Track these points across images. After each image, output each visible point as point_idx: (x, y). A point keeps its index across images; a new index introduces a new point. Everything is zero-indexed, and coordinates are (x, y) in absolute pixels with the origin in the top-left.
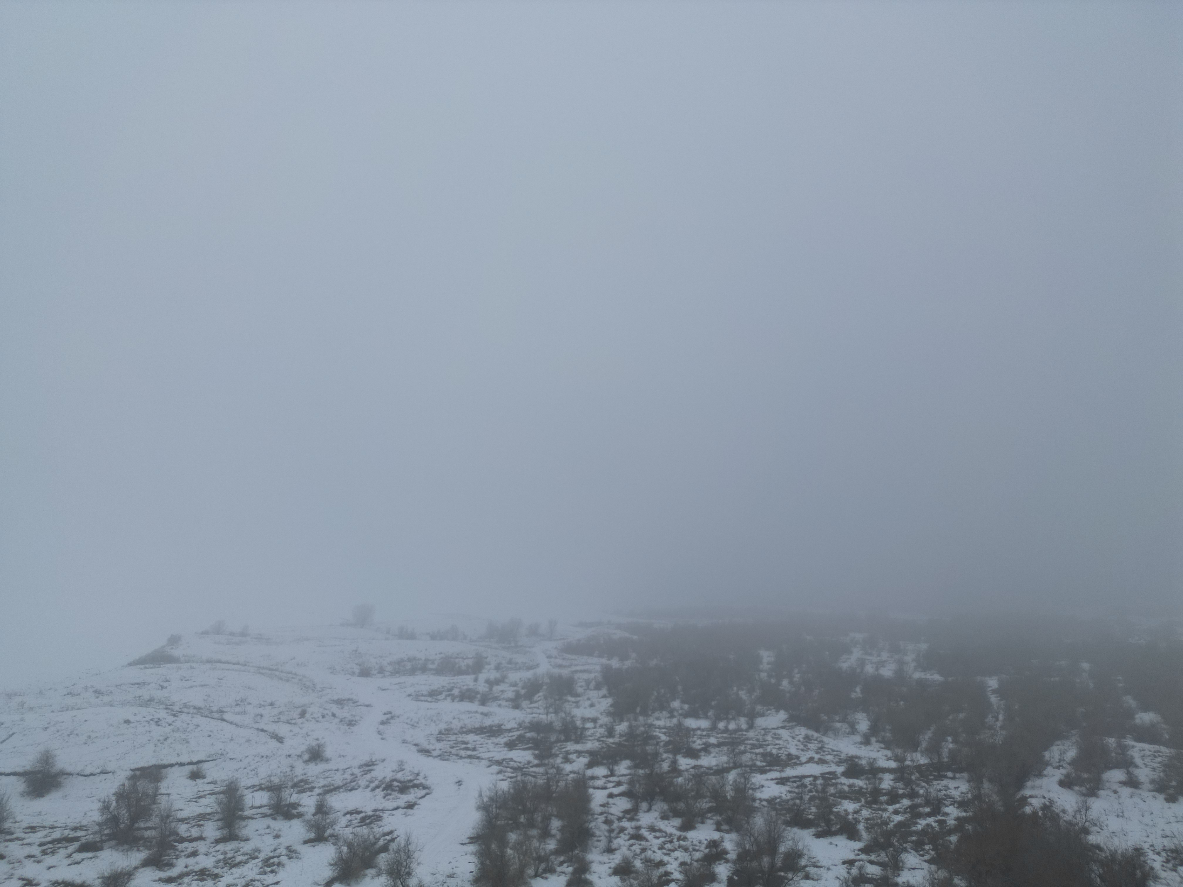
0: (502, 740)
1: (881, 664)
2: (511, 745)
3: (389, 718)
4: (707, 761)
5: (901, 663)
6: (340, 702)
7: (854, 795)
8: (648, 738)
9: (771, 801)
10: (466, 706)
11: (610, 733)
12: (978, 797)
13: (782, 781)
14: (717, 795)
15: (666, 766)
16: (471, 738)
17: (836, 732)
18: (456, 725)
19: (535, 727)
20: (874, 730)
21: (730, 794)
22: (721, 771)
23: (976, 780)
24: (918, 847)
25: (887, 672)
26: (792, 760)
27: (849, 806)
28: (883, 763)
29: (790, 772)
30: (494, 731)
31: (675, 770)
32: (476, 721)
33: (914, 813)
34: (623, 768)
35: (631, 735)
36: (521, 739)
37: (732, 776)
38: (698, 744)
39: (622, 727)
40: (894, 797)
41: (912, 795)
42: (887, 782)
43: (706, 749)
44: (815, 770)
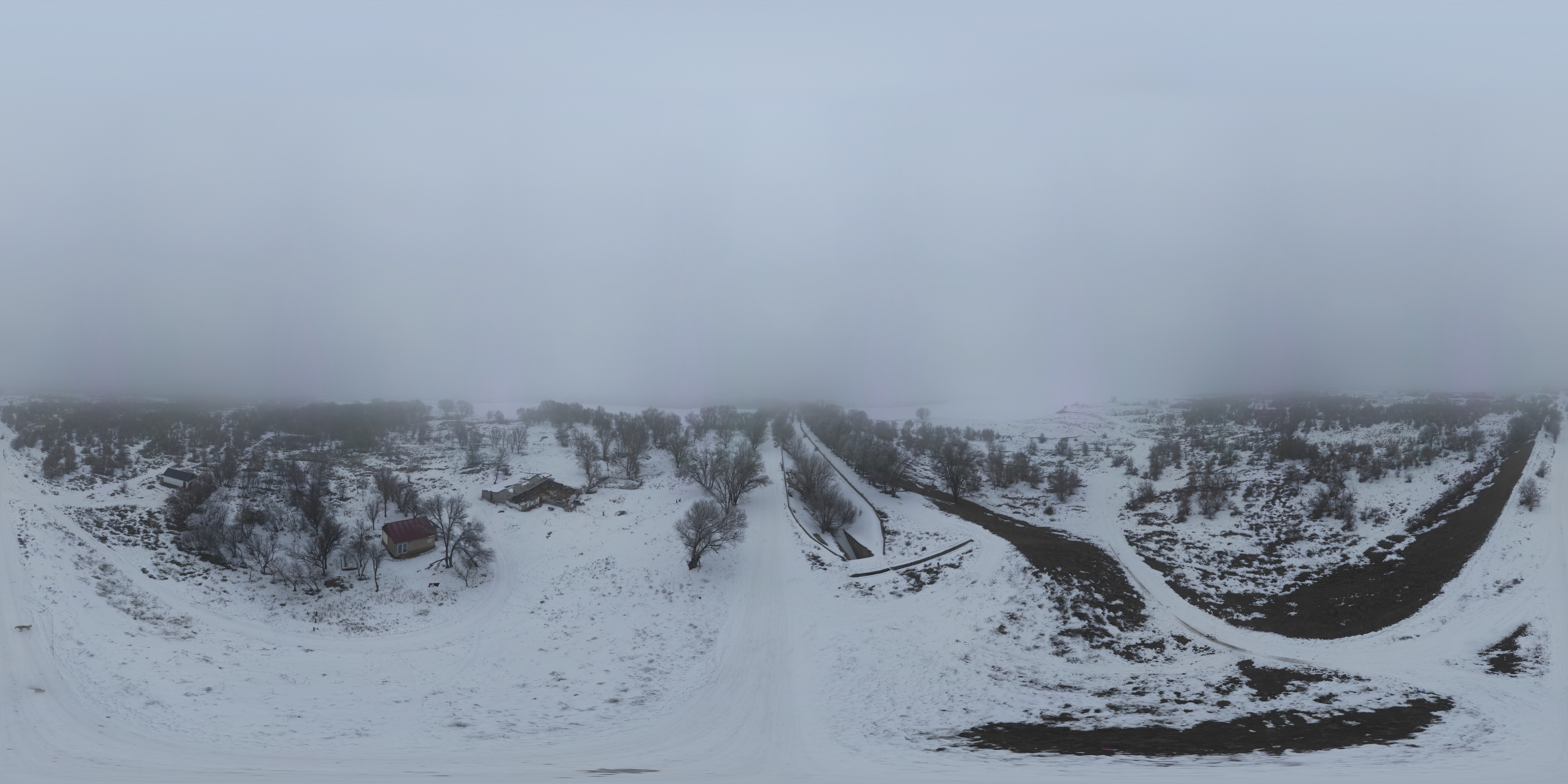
0: (1155, 433)
1: (1259, 406)
2: (1157, 434)
3: (1123, 428)
4: (1212, 436)
5: (1264, 406)
6: (1109, 423)
7: (1252, 440)
8: (1196, 431)
9: (1230, 444)
10: (1144, 424)
11: (1185, 430)
12: (1282, 437)
13: (1233, 439)
14: (1215, 444)
15: (1201, 438)
16: (1146, 432)
17: (1248, 425)
18: (1142, 429)
19: (1164, 429)
20: (1258, 424)
21: (1219, 443)
22: (1217, 438)
23: (1282, 433)
24: (1267, 450)
25: (1261, 408)
26: (1236, 433)
27: (1250, 443)
28: (1260, 432)
29: (1235, 436)
30: (1152, 431)
31: (1204, 438)
32: (1147, 428)
33: (1267, 442)
34: (1189, 439)
35: (1191, 430)
36: (1160, 432)
37: (1219, 439)
38: (1210, 431)
39: (1189, 428)
40: (1262, 439)
41: (1267, 438)
42: (1260, 436)
43: (1212, 432)
44: (1242, 435)
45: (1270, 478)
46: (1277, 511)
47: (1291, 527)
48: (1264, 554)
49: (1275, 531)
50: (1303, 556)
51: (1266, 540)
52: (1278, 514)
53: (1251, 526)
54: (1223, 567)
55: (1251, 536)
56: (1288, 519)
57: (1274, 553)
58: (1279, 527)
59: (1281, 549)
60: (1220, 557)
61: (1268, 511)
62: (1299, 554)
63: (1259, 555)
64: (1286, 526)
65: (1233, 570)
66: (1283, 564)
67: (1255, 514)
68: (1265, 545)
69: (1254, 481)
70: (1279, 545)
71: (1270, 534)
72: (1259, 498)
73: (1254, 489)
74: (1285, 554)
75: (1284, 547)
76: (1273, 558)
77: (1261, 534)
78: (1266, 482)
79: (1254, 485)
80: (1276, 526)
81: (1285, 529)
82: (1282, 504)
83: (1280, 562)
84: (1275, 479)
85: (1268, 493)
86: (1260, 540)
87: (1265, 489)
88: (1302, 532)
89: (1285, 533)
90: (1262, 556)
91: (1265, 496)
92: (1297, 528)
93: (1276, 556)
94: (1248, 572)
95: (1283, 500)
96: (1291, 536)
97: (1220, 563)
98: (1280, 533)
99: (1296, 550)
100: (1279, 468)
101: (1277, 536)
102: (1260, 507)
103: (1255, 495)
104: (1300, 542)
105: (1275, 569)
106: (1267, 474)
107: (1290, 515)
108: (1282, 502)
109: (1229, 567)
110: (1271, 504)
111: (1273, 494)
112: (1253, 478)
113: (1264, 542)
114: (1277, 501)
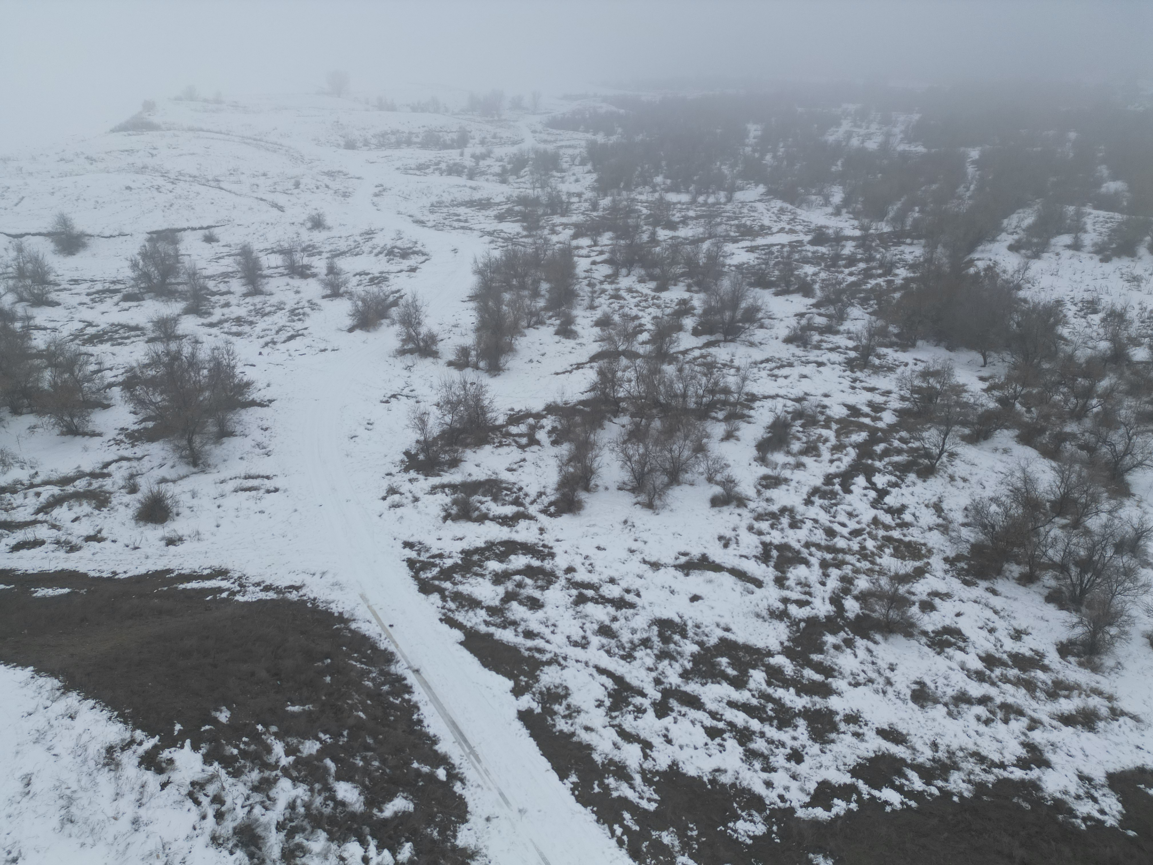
0: (492, 212)
1: (869, 136)
2: (500, 218)
3: (381, 191)
4: (683, 232)
5: (888, 135)
6: (330, 174)
7: (816, 260)
8: (630, 211)
9: (739, 267)
10: (454, 180)
11: (595, 207)
12: (929, 260)
13: (751, 249)
14: (691, 262)
15: (645, 237)
16: (462, 210)
17: (810, 205)
18: (447, 198)
19: (523, 201)
20: (846, 202)
21: (702, 260)
22: (697, 241)
23: (931, 247)
24: (864, 302)
25: (872, 145)
26: (764, 230)
27: (809, 269)
28: (849, 232)
29: (760, 241)
30: (484, 205)
31: (653, 240)
32: (466, 195)
33: (867, 274)
34: (606, 239)
35: (614, 209)
36: (510, 212)
37: (706, 246)
38: (677, 217)
39: (606, 202)
40: (852, 261)
41: (869, 259)
42: (848, 249)
43: (685, 221)
44: (784, 239)
45: (852, 399)
46: (850, 515)
47: (884, 582)
48: (787, 652)
49: (833, 583)
50: (898, 695)
51: (801, 604)
52: (853, 525)
53: (766, 547)
54: (669, 671)
55: (759, 584)
56: (880, 548)
57: (816, 657)
58: (847, 570)
59: (836, 647)
60: (666, 640)
61: (826, 509)
62: (889, 682)
63: (770, 654)
64: (869, 572)
65: (692, 688)
66: (834, 703)
67: (784, 510)
68: (794, 623)
69: (798, 400)
70: (834, 633)
71: (817, 589)
72: (805, 459)
73: (797, 427)
74: (847, 671)
75: (849, 643)
76: (809, 673)
77: (791, 583)
78: (838, 411)
79: (798, 415)
80: (839, 565)
81: (862, 583)
82: (873, 494)
83: (826, 691)
84: (870, 404)
85: (838, 448)
86: (785, 601)
87: (830, 434)
88: (915, 610)
89: (862, 598)
90: (779, 660)
91: (826, 455)
92: (902, 590)
93: (819, 668)
94: (732, 704)
95: (880, 480)
96: (879, 611)
97: (662, 656)
98: (846, 591)
99: (883, 665)
100: (891, 369)
101: (836, 600)
102: (805, 491)
103: (796, 446)
104: (899, 639)
105: (806, 714)
106: (847, 383)
107: (889, 540)
108: (873, 486)
109: (685, 675)
110: (837, 487)
111: (852, 453)
112: (798, 392)
113: (794, 610)
114: (861, 481)
